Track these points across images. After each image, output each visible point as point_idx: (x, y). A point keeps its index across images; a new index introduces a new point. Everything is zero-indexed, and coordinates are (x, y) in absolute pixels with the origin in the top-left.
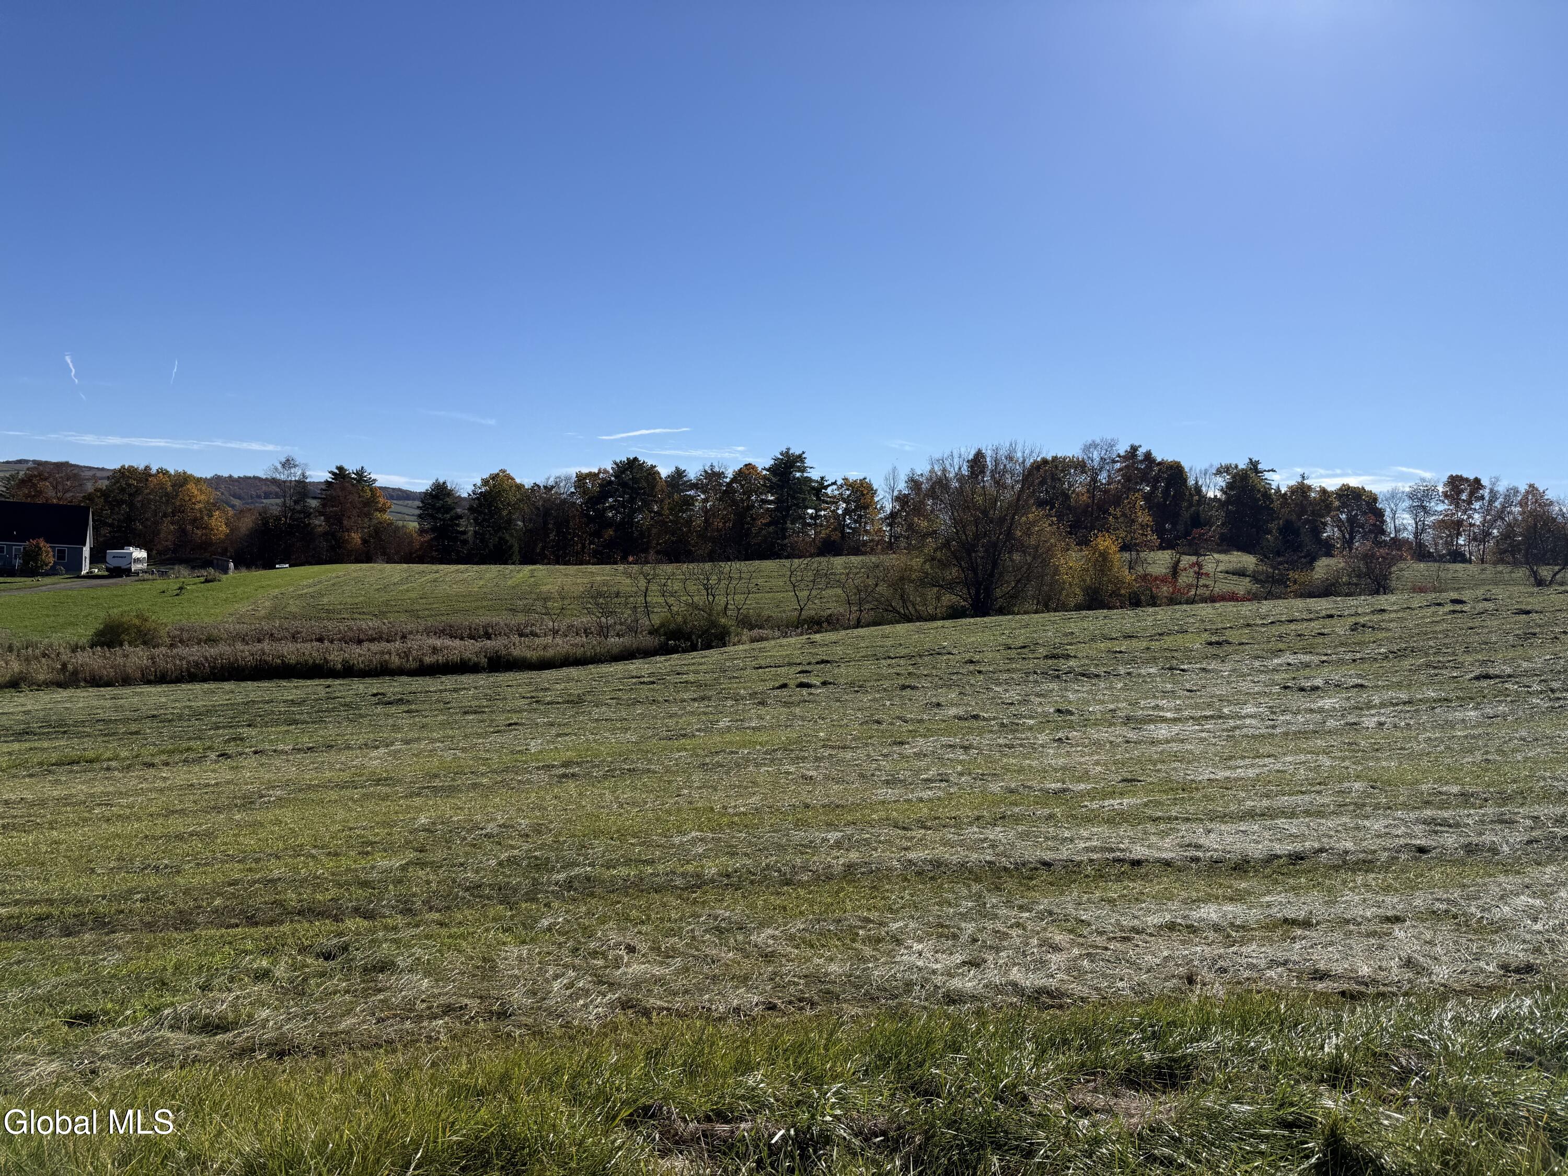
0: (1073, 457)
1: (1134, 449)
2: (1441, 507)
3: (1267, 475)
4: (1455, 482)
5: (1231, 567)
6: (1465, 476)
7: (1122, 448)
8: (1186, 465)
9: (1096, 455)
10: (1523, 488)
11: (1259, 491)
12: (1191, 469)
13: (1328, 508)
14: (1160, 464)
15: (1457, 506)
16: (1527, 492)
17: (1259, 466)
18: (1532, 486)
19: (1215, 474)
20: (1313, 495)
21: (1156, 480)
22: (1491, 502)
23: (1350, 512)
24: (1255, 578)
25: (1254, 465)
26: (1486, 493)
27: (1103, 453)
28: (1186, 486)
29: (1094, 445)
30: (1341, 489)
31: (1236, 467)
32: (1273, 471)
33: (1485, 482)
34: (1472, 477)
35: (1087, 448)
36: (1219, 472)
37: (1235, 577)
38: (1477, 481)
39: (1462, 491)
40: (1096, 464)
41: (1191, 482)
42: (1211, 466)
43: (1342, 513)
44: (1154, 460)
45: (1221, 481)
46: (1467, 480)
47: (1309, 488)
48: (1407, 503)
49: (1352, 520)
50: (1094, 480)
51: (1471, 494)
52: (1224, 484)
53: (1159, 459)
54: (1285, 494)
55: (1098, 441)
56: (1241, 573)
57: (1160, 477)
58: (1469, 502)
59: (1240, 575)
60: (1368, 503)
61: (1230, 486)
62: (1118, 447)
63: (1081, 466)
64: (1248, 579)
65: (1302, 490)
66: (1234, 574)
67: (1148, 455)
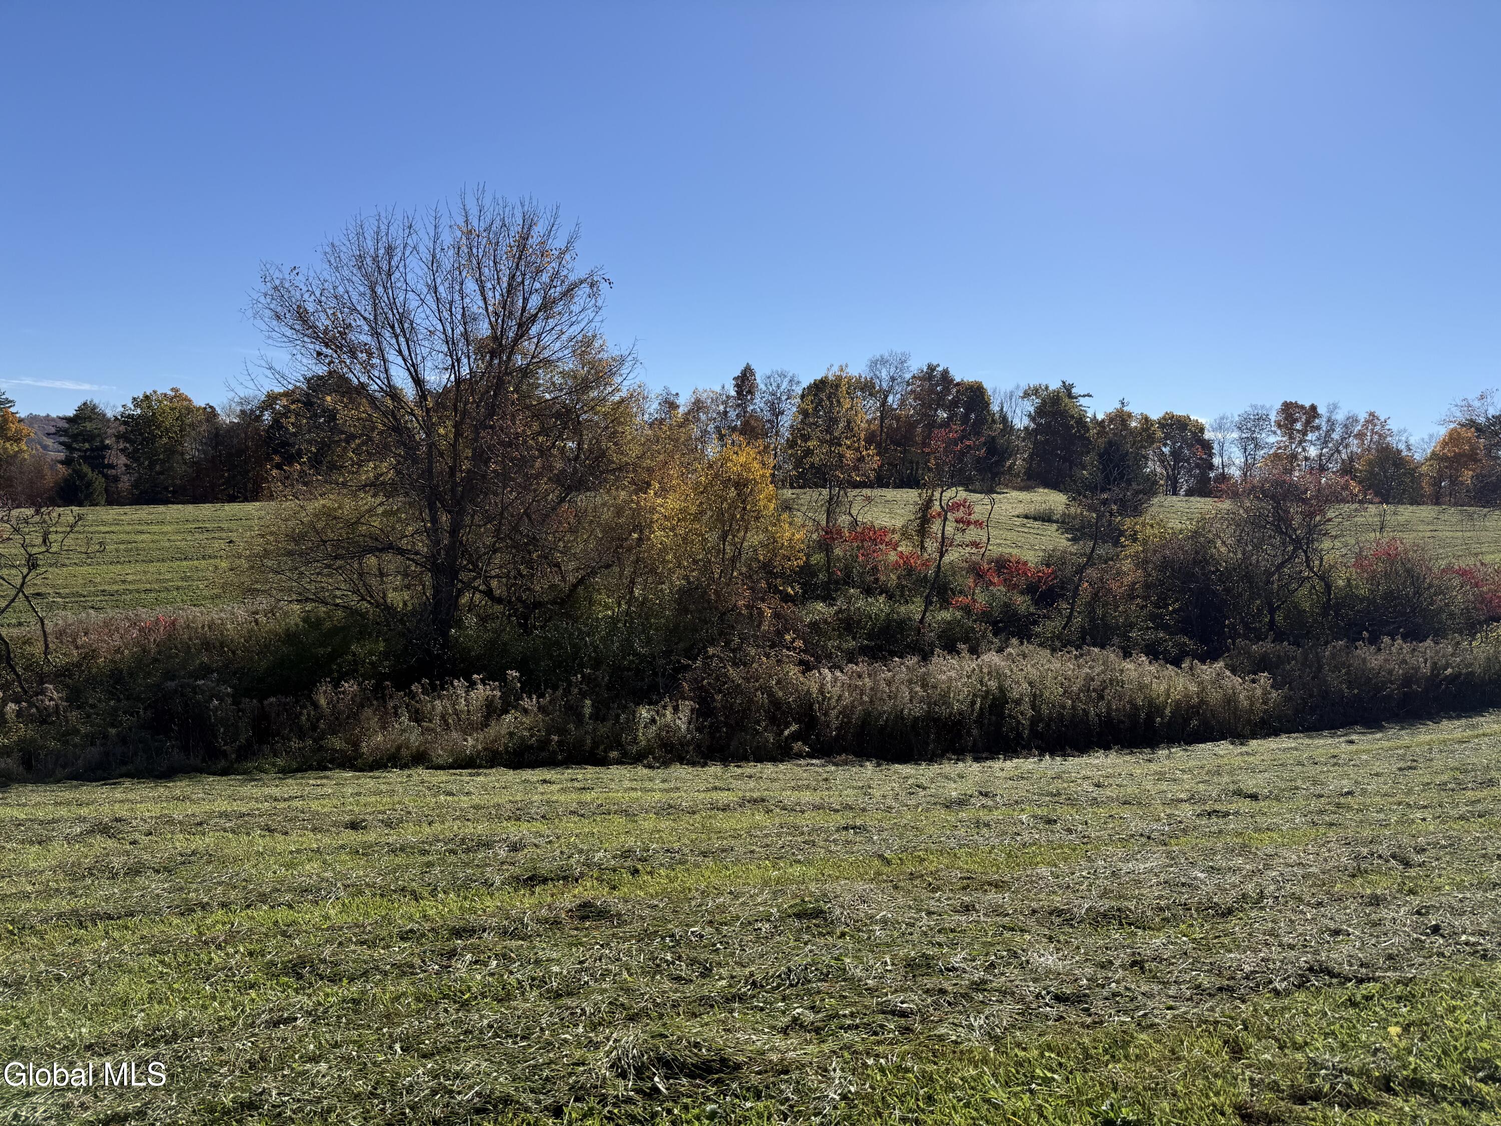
0: (860, 376)
1: (931, 368)
2: (1273, 439)
3: (1083, 401)
4: (1289, 411)
5: (1032, 509)
6: (1300, 403)
7: (916, 365)
8: (988, 386)
9: (884, 374)
10: (1363, 417)
11: (1072, 417)
12: (994, 391)
13: (1151, 439)
14: (958, 384)
15: (1291, 438)
16: (1367, 422)
17: (1074, 390)
18: (1372, 414)
19: (1023, 398)
20: (1133, 424)
21: (955, 403)
22: (1328, 433)
23: (1174, 443)
24: (1065, 523)
25: (1068, 388)
26: (1322, 422)
27: (893, 370)
28: (988, 411)
29: (883, 361)
30: (1164, 418)
31: (1047, 388)
32: (1089, 395)
33: (1321, 410)
34: (1307, 405)
35: (874, 364)
36: (1026, 395)
37: (1037, 524)
38: (1313, 408)
39: (1296, 421)
40: (885, 386)
41: (995, 408)
42: (1018, 387)
43: (1165, 445)
44: (952, 380)
45: (1029, 406)
46: (1302, 407)
47: (1130, 415)
48: (1235, 435)
49: (1175, 454)
50: (884, 403)
51: (1308, 422)
52: (1032, 409)
53: (958, 379)
54: (1103, 421)
55: (886, 356)
56: (1045, 518)
57: (959, 400)
58: (1305, 434)
59: (1044, 520)
60: (1194, 434)
61: (1040, 411)
62: (909, 363)
63: (867, 387)
64: (1055, 526)
65: (1121, 418)
66: (1035, 519)
67: (945, 373)
